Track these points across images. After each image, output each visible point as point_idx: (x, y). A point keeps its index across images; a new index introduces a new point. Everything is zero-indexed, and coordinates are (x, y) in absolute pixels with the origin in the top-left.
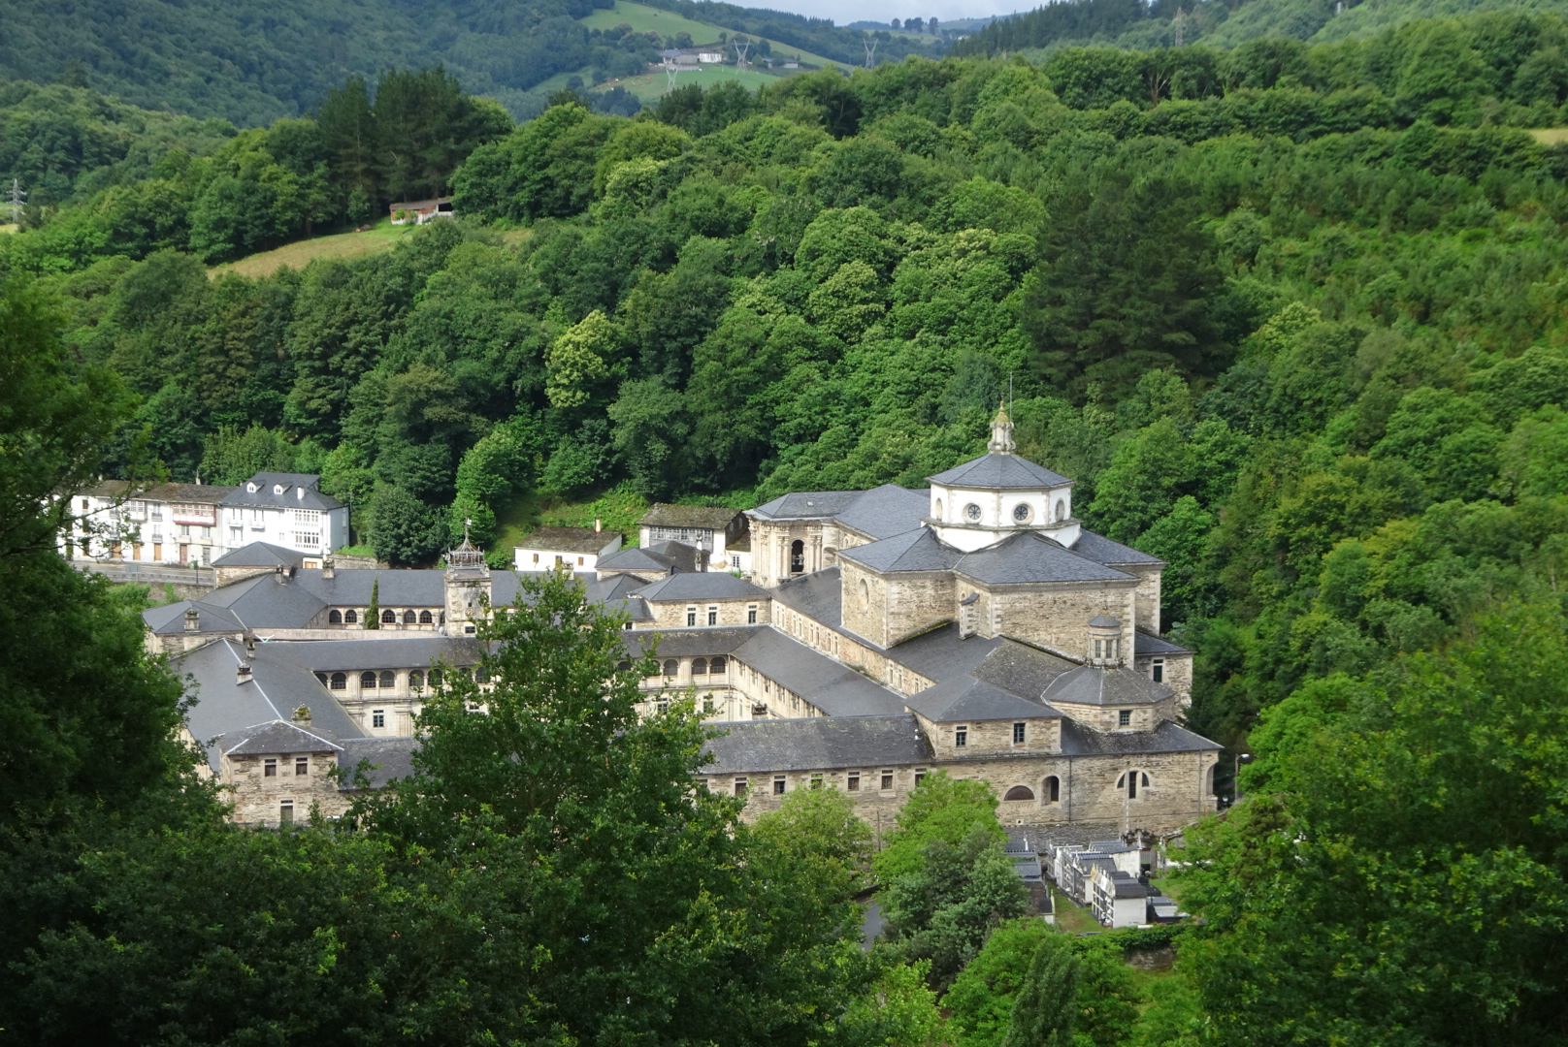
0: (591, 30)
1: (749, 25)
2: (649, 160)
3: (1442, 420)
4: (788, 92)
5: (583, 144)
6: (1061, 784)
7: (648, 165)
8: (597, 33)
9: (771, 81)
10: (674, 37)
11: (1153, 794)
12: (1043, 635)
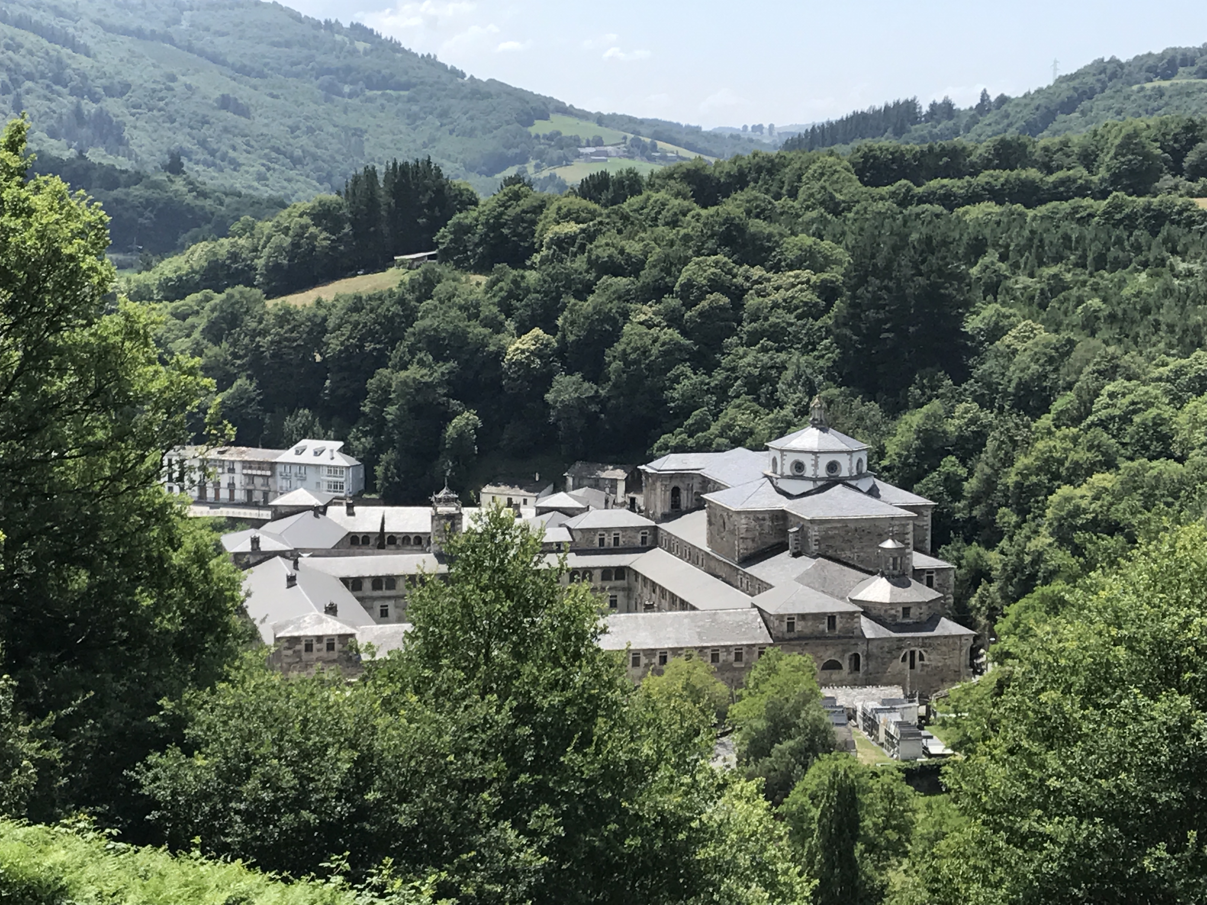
0: (533, 135)
1: (642, 130)
2: (572, 223)
3: (1133, 403)
4: (670, 176)
5: (527, 212)
6: (862, 659)
7: (571, 228)
8: (537, 137)
9: (658, 168)
10: (591, 139)
11: (927, 666)
12: (848, 553)
